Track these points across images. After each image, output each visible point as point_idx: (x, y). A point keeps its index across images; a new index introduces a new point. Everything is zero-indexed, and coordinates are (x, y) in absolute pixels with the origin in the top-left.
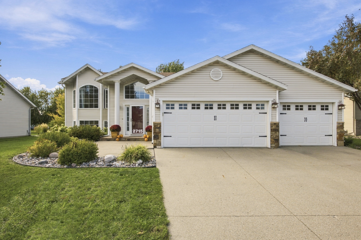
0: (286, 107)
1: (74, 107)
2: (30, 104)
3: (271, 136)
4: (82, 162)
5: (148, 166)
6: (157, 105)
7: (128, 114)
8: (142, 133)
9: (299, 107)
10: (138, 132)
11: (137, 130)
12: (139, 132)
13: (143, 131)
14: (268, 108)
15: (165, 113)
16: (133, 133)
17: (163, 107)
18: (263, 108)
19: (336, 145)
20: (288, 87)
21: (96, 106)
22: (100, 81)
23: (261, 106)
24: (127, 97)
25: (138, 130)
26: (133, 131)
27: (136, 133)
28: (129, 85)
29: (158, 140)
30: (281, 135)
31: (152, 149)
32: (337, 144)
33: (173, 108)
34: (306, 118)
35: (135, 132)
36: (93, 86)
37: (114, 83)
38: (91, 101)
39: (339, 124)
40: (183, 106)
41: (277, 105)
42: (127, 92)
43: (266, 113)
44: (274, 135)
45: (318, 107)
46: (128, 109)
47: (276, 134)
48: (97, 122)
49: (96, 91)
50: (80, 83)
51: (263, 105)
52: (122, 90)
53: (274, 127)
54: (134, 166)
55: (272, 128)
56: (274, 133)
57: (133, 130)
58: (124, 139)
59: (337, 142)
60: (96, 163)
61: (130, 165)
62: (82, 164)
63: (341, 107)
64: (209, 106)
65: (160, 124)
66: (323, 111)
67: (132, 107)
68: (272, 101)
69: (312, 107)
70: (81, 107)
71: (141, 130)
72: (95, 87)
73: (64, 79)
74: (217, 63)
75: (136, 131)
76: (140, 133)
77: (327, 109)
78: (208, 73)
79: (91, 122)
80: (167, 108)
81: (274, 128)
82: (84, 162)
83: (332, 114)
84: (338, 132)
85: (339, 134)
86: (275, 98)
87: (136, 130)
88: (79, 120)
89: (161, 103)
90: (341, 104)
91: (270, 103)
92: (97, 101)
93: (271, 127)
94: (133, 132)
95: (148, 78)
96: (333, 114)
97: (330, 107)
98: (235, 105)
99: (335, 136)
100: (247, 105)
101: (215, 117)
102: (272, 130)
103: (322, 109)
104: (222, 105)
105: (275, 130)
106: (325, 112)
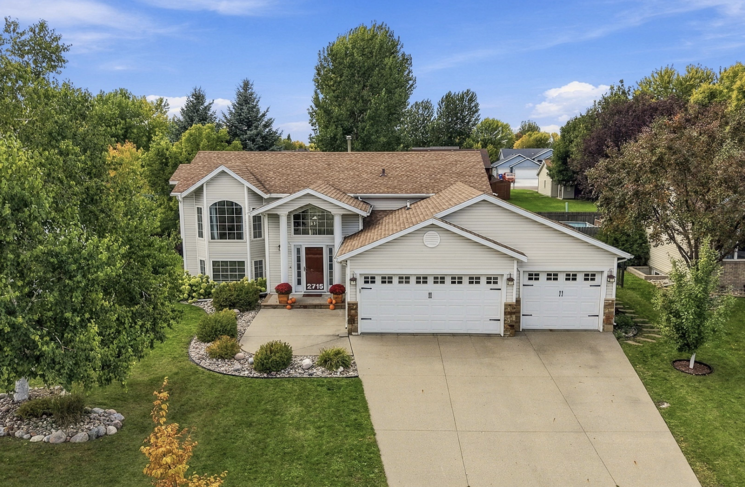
0: (534, 276)
1: (201, 235)
3: (505, 320)
5: (350, 375)
6: (352, 281)
7: (299, 259)
9: (552, 276)
10: (316, 288)
11: (315, 285)
13: (323, 285)
14: (502, 283)
15: (362, 288)
16: (307, 289)
17: (360, 282)
18: (496, 283)
19: (601, 330)
21: (240, 236)
23: (492, 280)
24: (297, 232)
26: (307, 287)
27: (312, 289)
29: (353, 325)
30: (523, 315)
31: (346, 337)
32: (603, 329)
33: (373, 282)
34: (562, 291)
36: (232, 202)
38: (231, 228)
39: (608, 301)
40: (387, 280)
42: (297, 224)
43: (500, 289)
44: (509, 320)
45: (580, 277)
46: (298, 251)
47: (512, 318)
48: (242, 263)
49: (239, 211)
50: (211, 197)
51: (496, 279)
53: (509, 310)
55: (507, 310)
56: (509, 316)
57: (308, 285)
58: (299, 306)
59: (603, 326)
63: (610, 279)
64: (422, 280)
65: (356, 304)
66: (587, 282)
67: (306, 248)
69: (571, 277)
70: (213, 238)
71: (320, 285)
72: (237, 205)
74: (433, 226)
75: (312, 287)
76: (319, 289)
77: (593, 279)
78: (422, 238)
79: (232, 262)
80: (366, 282)
83: (599, 286)
84: (605, 311)
85: (607, 315)
86: (511, 271)
87: (312, 284)
88: (210, 258)
89: (358, 277)
90: (611, 274)
91: (505, 277)
92: (240, 228)
93: (505, 309)
95: (333, 210)
96: (602, 286)
97: (597, 277)
98: (457, 280)
99: (602, 317)
100: (474, 280)
101: (430, 294)
102: (505, 313)
103: (586, 279)
104: (440, 280)
105: (511, 313)
106: (590, 282)
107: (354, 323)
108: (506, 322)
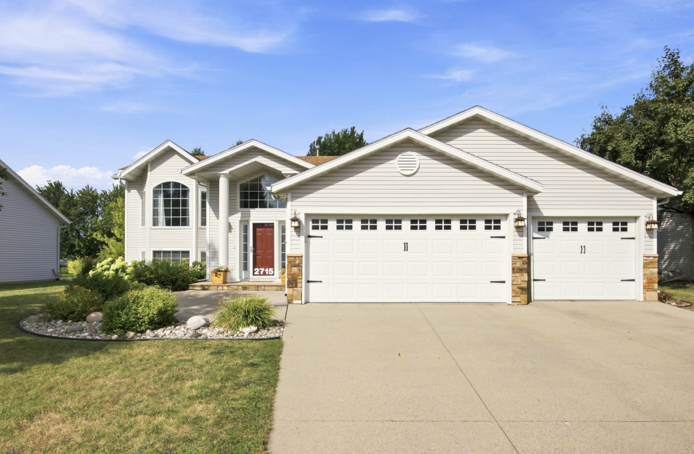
0: (545, 226)
1: (143, 224)
2: (58, 218)
3: (513, 281)
4: (146, 330)
5: (266, 337)
6: (293, 222)
7: (246, 239)
8: (273, 275)
9: (570, 224)
10: (265, 272)
11: (263, 269)
12: (267, 273)
13: (273, 270)
14: (508, 227)
15: (309, 237)
16: (254, 275)
17: (307, 225)
18: (498, 228)
19: (642, 300)
20: (545, 187)
21: (185, 222)
22: (191, 174)
23: (493, 222)
24: (244, 205)
25: (265, 269)
26: (254, 272)
27: (260, 275)
28: (248, 182)
29: (295, 289)
30: (534, 280)
31: (285, 305)
32: (644, 298)
33: (324, 228)
34: (584, 247)
35: (258, 273)
36: (179, 184)
37: (219, 179)
38: (176, 213)
39: (647, 258)
40: (344, 224)
41: (523, 222)
42: (244, 195)
43: (504, 238)
44: (519, 280)
45: (608, 226)
46: (245, 228)
47: (522, 277)
48: (186, 253)
49: (185, 192)
50: (155, 178)
51: (498, 221)
52: (234, 192)
53: (518, 263)
54: (241, 338)
55: (515, 265)
56: (518, 275)
57: (255, 270)
58: (237, 287)
59: (644, 293)
60: (171, 332)
61: (233, 335)
62: (146, 333)
63: (650, 225)
64: (394, 222)
65: (300, 258)
66: (616, 233)
67: (254, 224)
68: (515, 214)
69: (595, 226)
70: (155, 223)
71: (270, 269)
72: (183, 186)
73: (123, 169)
75: (260, 271)
76: (269, 275)
77: (624, 230)
78: (392, 162)
79: (176, 253)
80: (315, 228)
81: (519, 266)
82: (149, 328)
83: (633, 238)
84: (646, 273)
85: (647, 279)
86: (519, 208)
87: (261, 269)
88: (151, 248)
89: (302, 218)
90: (651, 219)
91: (512, 218)
92: (185, 212)
93: (513, 263)
94: (256, 273)
95: (284, 170)
96: (637, 239)
97: (630, 226)
98: (443, 222)
99: (640, 281)
100: (468, 222)
101: (406, 245)
102: (514, 270)
103: (615, 230)
104: (418, 222)
105: (520, 270)
106: (621, 234)
107: (296, 286)
108: (515, 283)
